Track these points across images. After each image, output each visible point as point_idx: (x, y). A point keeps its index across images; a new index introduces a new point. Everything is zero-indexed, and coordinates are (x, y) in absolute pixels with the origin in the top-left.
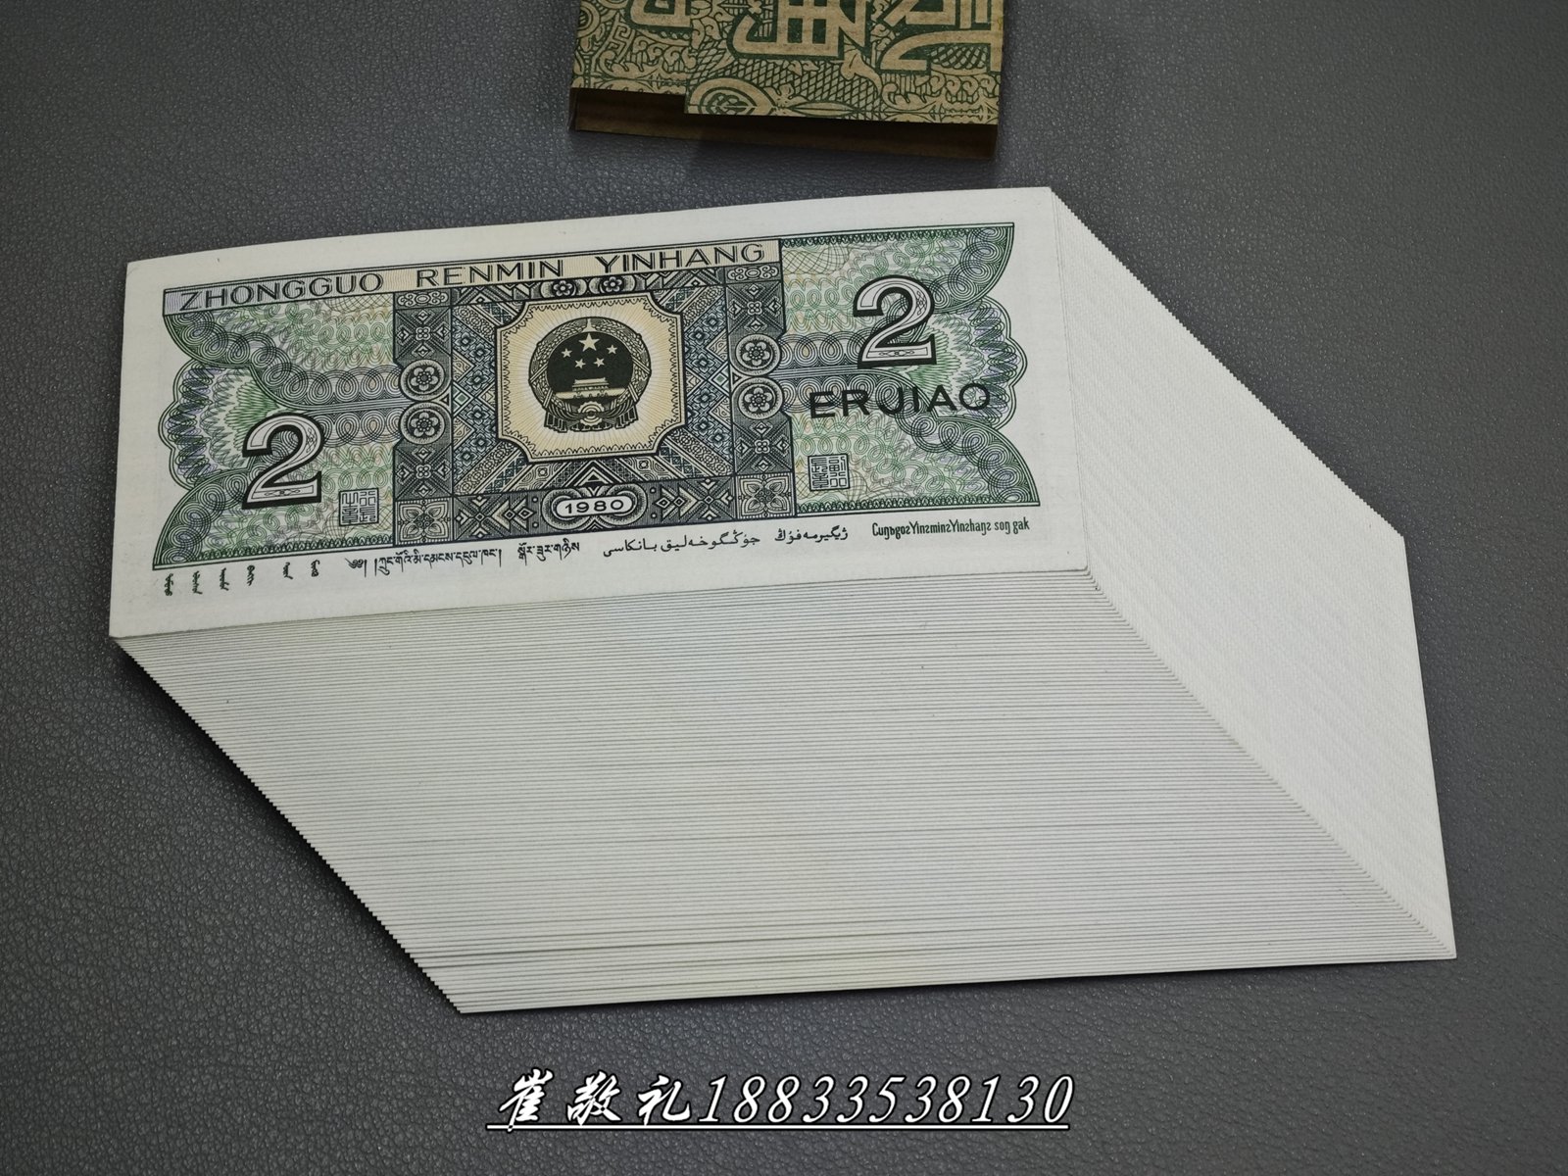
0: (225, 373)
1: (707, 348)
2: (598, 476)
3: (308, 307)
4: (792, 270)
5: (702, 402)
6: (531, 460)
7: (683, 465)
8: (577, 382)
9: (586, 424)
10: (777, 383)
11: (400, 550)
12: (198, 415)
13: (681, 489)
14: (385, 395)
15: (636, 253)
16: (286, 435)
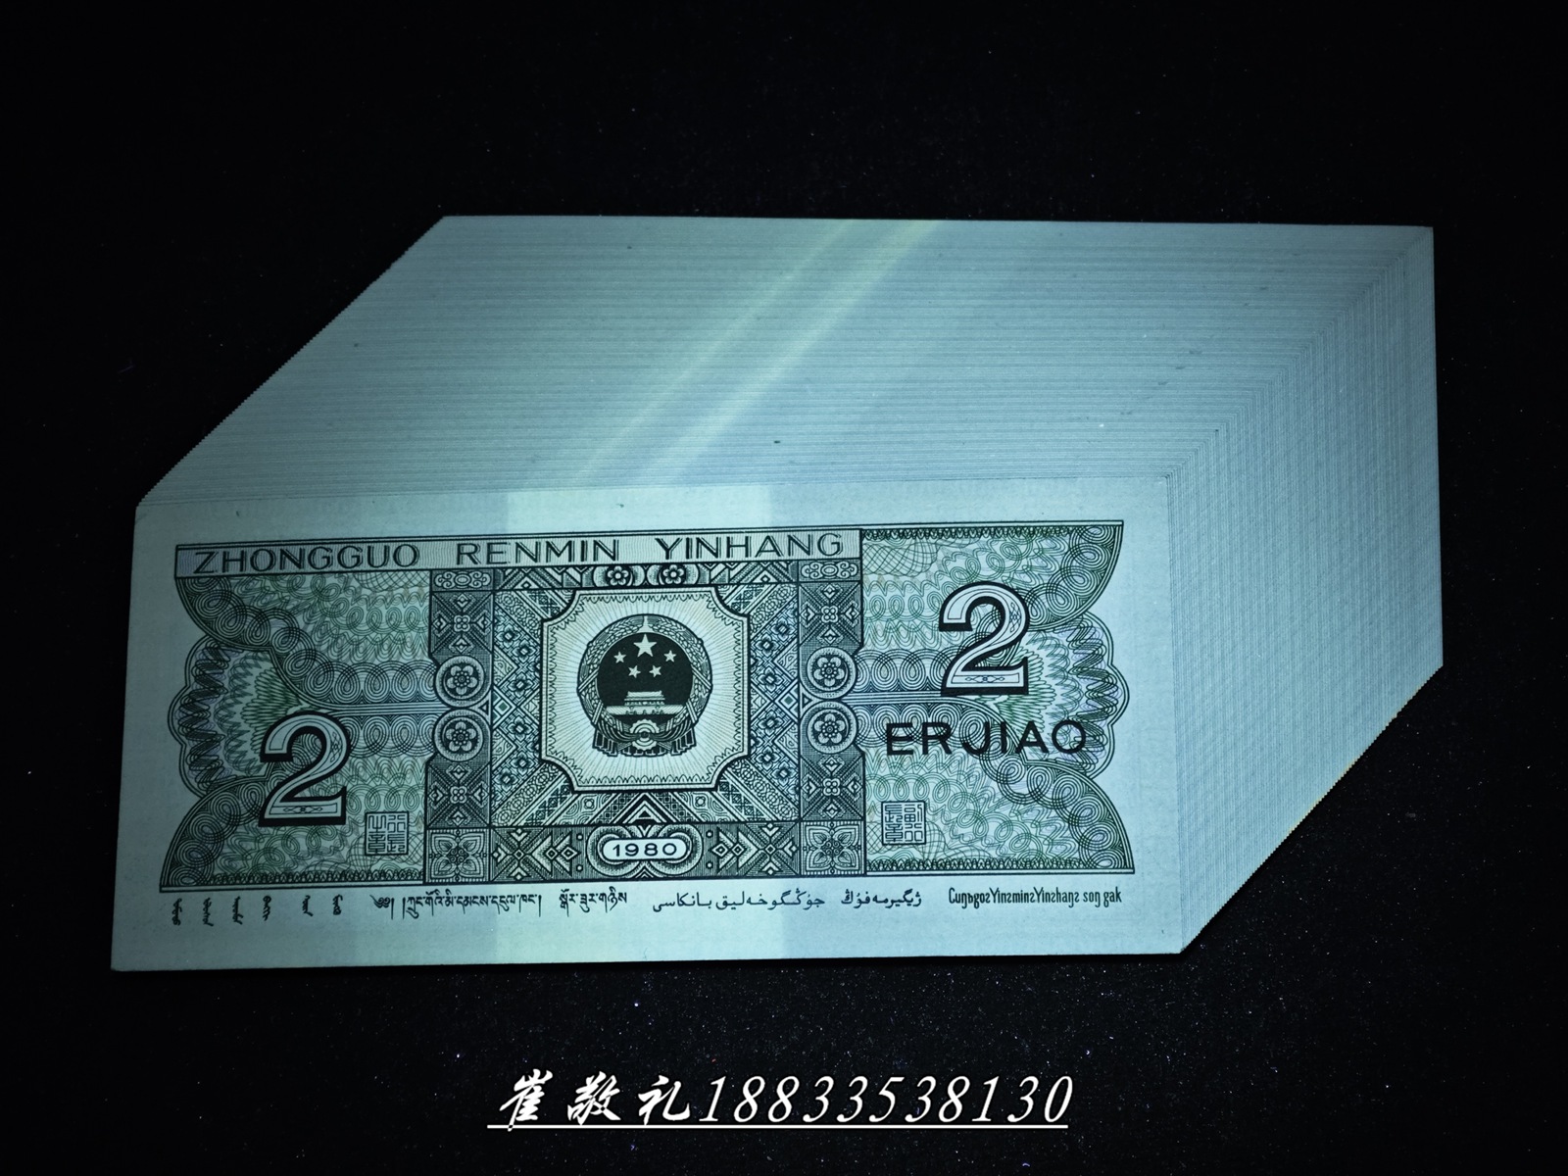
0: (242, 655)
1: (775, 661)
2: (650, 813)
3: (336, 581)
4: (873, 570)
5: (768, 727)
6: (576, 788)
7: (743, 804)
8: (631, 694)
9: (639, 747)
10: (851, 709)
11: (433, 888)
12: (212, 706)
13: (740, 834)
14: (418, 697)
15: (700, 536)
16: (308, 738)
